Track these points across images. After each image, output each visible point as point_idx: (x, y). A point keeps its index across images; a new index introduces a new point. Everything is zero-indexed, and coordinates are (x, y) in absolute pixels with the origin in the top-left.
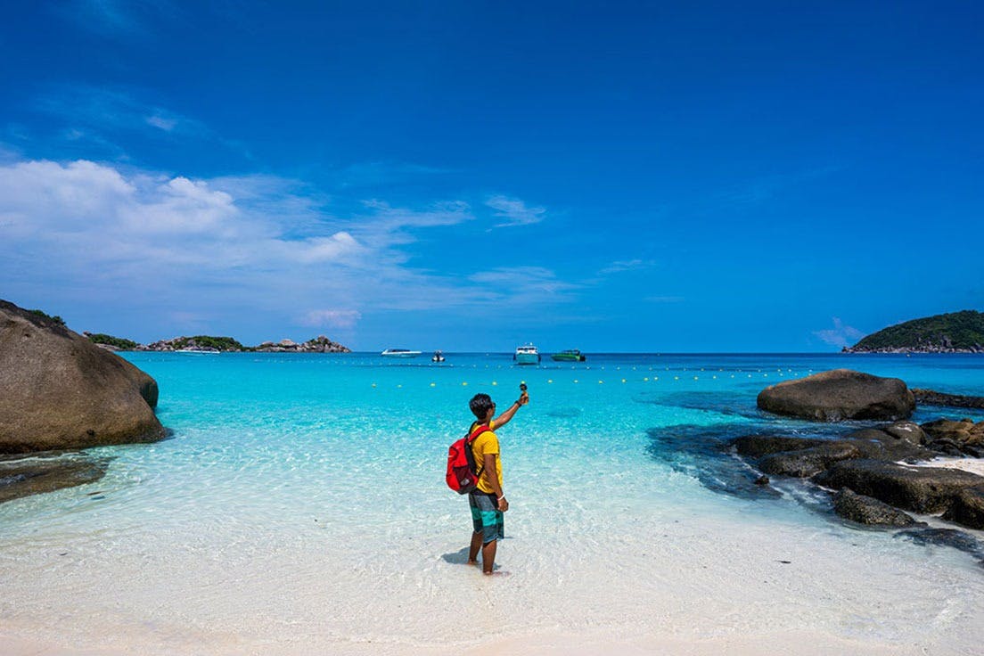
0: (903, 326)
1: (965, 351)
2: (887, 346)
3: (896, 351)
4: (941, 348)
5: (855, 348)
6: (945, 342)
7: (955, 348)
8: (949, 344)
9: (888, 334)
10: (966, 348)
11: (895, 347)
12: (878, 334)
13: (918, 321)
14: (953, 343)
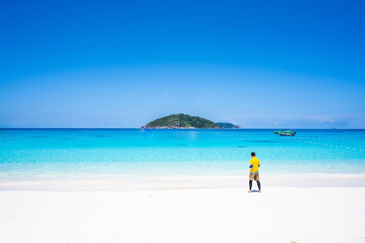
0: (163, 118)
1: (183, 128)
2: (158, 126)
3: (162, 128)
4: (176, 127)
5: (147, 126)
6: (178, 125)
7: (180, 127)
8: (179, 126)
9: (158, 121)
10: (184, 127)
11: (161, 126)
12: (155, 121)
13: (168, 117)
14: (180, 125)
